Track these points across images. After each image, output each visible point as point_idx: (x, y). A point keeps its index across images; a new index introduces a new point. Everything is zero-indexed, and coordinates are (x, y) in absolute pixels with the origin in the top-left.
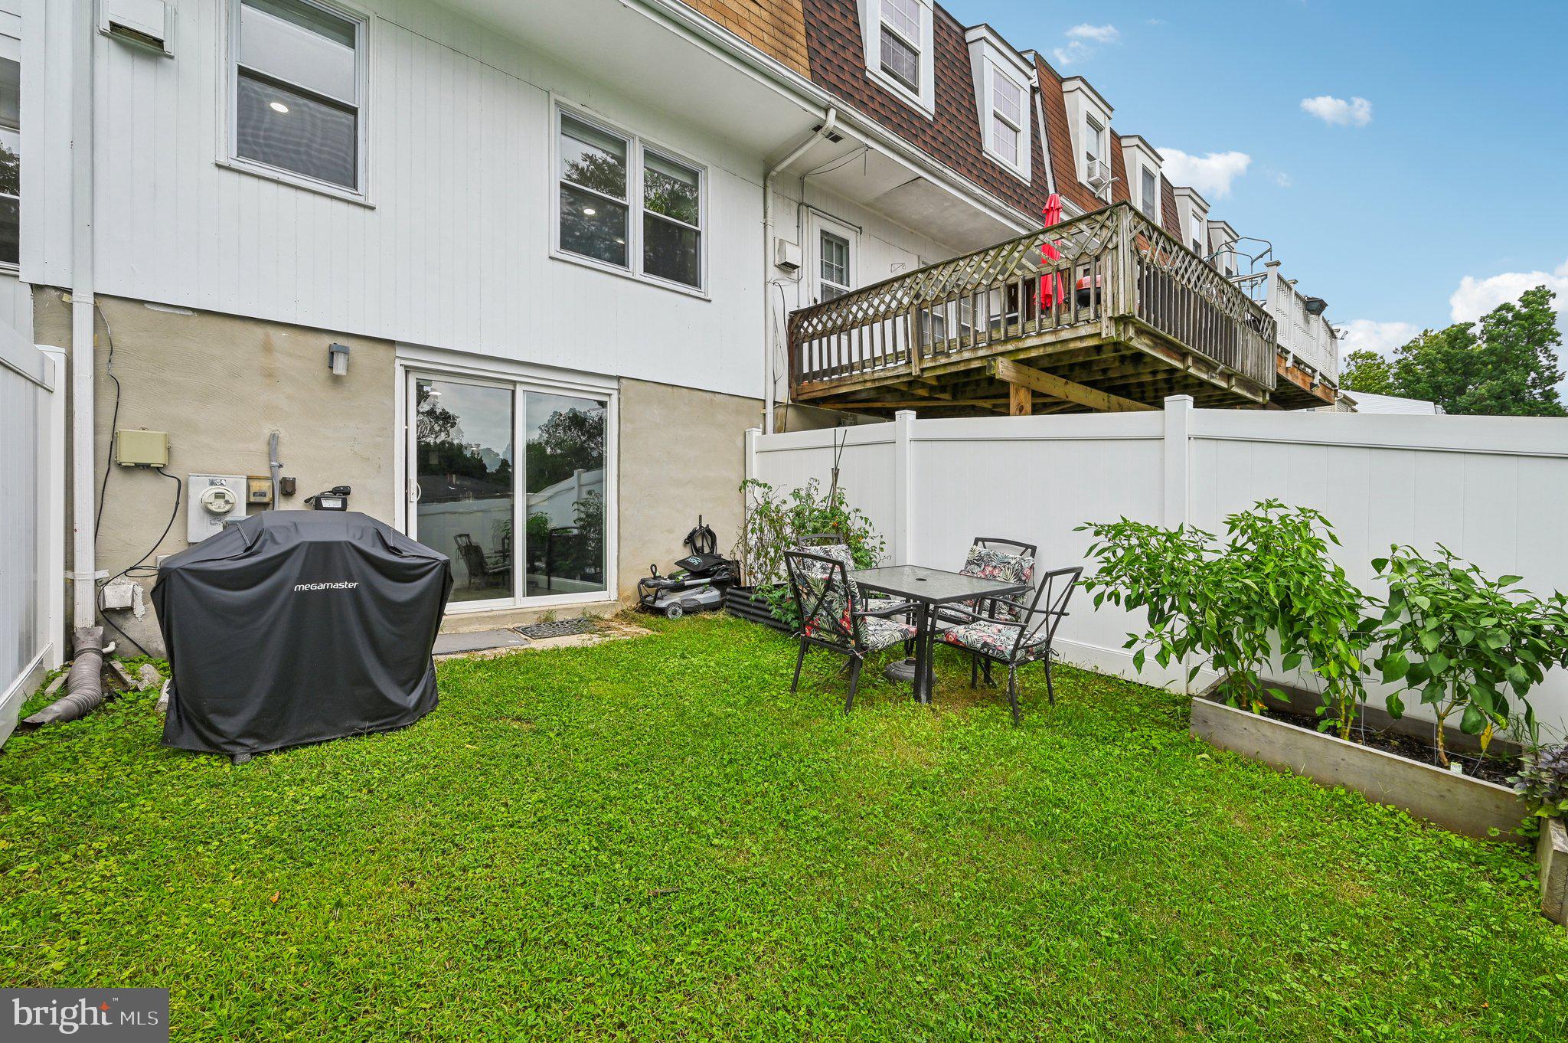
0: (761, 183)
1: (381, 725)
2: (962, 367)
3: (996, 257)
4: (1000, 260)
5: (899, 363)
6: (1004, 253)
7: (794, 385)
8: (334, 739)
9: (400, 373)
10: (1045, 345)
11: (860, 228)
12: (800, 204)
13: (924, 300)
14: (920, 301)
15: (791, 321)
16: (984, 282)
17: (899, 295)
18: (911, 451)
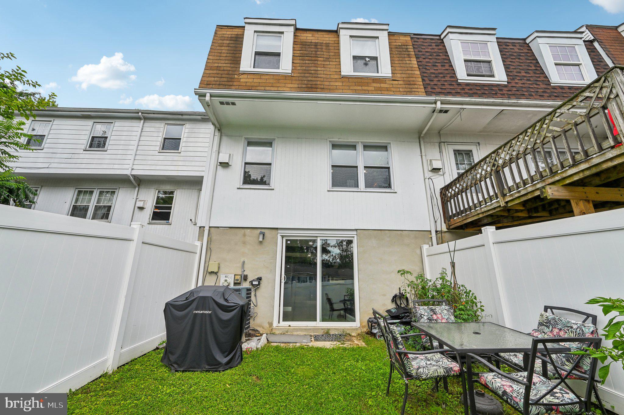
0: (418, 141)
1: (213, 368)
2: (530, 196)
3: (532, 133)
4: (535, 132)
5: (493, 202)
6: (537, 128)
7: (447, 222)
8: (197, 371)
9: (280, 238)
10: (583, 171)
11: (479, 143)
12: (440, 143)
13: (498, 166)
14: (496, 167)
15: (441, 193)
16: (529, 147)
17: (485, 167)
18: (494, 250)
